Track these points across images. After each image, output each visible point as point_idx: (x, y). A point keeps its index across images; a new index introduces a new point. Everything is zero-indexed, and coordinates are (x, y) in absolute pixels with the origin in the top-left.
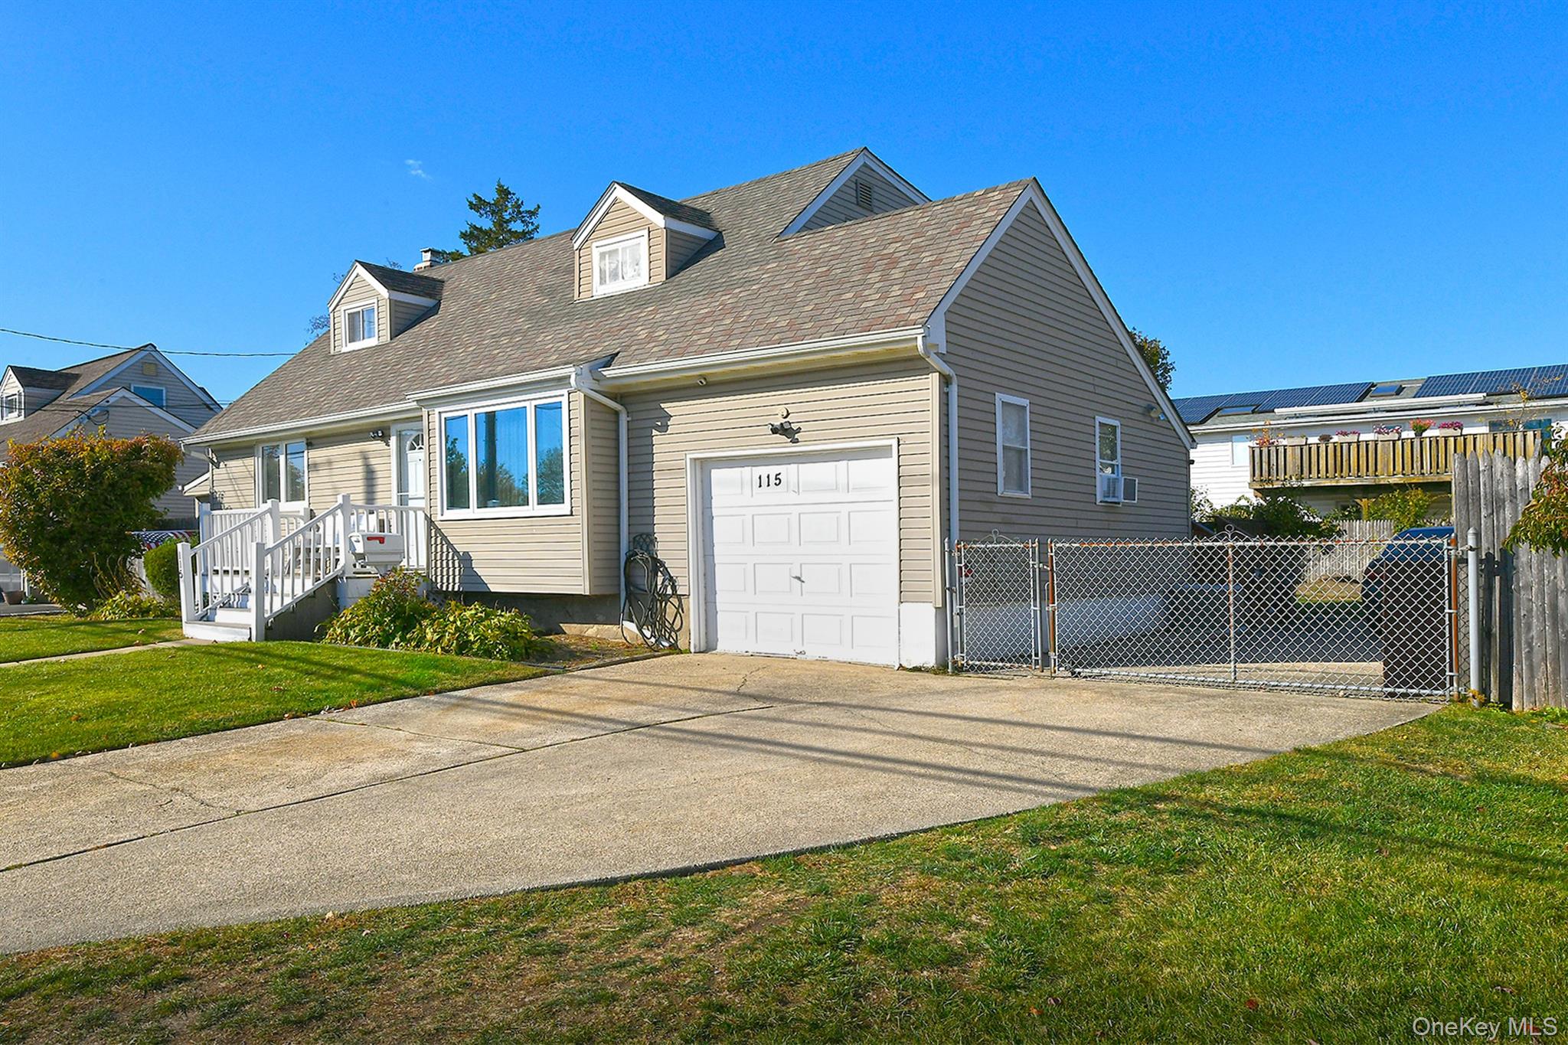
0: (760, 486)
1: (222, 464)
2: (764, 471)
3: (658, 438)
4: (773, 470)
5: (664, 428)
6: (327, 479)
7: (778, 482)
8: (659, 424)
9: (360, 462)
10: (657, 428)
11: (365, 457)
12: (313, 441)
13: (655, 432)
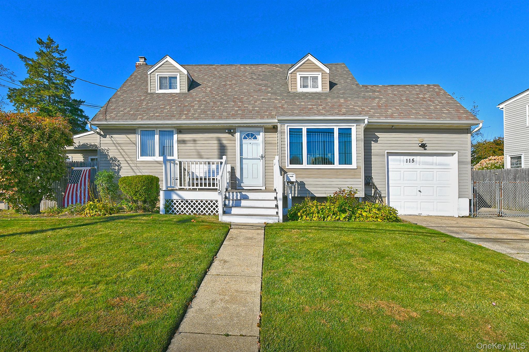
0: (407, 162)
1: (108, 136)
2: (408, 158)
3: (373, 144)
4: (411, 158)
5: (376, 141)
6: (192, 148)
7: (413, 161)
8: (374, 139)
9: (216, 142)
10: (373, 141)
11: (219, 140)
12: (181, 130)
13: (372, 142)
